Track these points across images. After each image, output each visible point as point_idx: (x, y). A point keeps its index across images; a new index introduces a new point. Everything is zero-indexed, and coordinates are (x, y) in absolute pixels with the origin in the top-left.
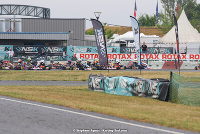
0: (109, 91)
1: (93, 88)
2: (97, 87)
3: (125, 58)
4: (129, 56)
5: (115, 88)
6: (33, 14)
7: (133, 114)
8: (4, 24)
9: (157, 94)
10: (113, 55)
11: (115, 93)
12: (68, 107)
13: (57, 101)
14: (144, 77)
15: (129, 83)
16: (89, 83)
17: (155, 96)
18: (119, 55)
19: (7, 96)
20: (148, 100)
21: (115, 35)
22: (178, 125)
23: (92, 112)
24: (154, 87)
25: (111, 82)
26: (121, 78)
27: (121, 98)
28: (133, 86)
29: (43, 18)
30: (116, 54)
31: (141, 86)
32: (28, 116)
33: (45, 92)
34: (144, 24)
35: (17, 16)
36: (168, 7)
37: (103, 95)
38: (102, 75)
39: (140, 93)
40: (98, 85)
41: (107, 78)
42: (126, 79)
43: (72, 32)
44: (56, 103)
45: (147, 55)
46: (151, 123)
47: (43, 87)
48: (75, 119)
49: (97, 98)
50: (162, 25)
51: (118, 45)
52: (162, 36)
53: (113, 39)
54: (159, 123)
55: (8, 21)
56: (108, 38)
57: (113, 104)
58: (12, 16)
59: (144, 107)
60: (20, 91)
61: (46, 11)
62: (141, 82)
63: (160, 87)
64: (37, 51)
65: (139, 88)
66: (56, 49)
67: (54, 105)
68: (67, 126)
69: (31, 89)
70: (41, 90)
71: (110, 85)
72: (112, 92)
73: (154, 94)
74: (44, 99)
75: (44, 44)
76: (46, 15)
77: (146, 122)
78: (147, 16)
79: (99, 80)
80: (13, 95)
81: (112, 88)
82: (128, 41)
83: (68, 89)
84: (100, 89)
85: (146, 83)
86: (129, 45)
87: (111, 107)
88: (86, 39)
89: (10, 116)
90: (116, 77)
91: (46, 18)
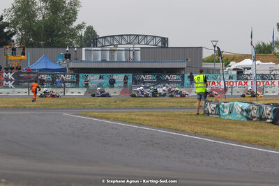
0: (224, 116)
1: (208, 114)
2: (213, 113)
3: (242, 84)
4: (246, 83)
5: (231, 113)
6: (151, 43)
7: (246, 137)
8: (123, 53)
9: (271, 119)
10: (230, 82)
11: (230, 118)
12: (183, 132)
13: (173, 126)
15: (244, 108)
17: (269, 121)
18: (236, 82)
19: (125, 121)
20: (262, 123)
21: (232, 63)
23: (207, 135)
24: (268, 112)
25: (227, 108)
26: (236, 103)
27: (236, 122)
28: (248, 111)
29: (162, 47)
30: (233, 81)
31: (255, 111)
32: (143, 140)
33: (162, 117)
34: (260, 52)
35: (135, 46)
37: (218, 120)
38: (216, 101)
39: (255, 117)
40: (213, 111)
41: (223, 103)
42: (241, 105)
43: (189, 60)
45: (263, 82)
46: (263, 145)
47: (160, 113)
48: (189, 142)
49: (213, 122)
51: (235, 72)
53: (230, 66)
54: (271, 145)
55: (128, 50)
56: (225, 66)
57: (228, 128)
58: (132, 46)
59: (258, 131)
60: (137, 117)
61: (165, 40)
62: (256, 107)
63: (274, 111)
64: (155, 79)
65: (253, 113)
66: (174, 77)
67: (170, 129)
68: (181, 149)
69: (148, 115)
70: (158, 116)
71: (225, 110)
72: (227, 117)
73: (268, 118)
74: (161, 124)
75: (162, 73)
76: (164, 45)
77: (259, 144)
78: (263, 44)
79: (215, 106)
80: (130, 121)
81: (227, 113)
82: (245, 69)
83: (185, 115)
84: (215, 114)
85: (260, 108)
87: (225, 131)
88: (203, 66)
89: (126, 140)
90: (231, 103)
91: (164, 47)
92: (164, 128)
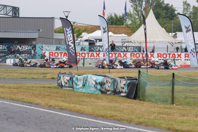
0: (78, 89)
1: (62, 86)
2: (66, 85)
3: (94, 56)
4: (98, 55)
5: (84, 86)
6: (2, 12)
7: (101, 111)
9: (125, 92)
10: (82, 53)
11: (84, 91)
12: (37, 105)
13: (26, 99)
14: (112, 76)
15: (98, 81)
16: (58, 80)
17: (123, 94)
18: (88, 54)
20: (116, 97)
21: (83, 34)
22: (146, 122)
23: (61, 109)
24: (122, 85)
25: (80, 80)
26: (89, 76)
27: (90, 95)
28: (102, 84)
29: (13, 17)
30: (85, 52)
31: (109, 85)
33: (14, 90)
34: (112, 24)
36: (137, 7)
37: (72, 93)
38: (70, 74)
39: (109, 91)
40: (66, 83)
41: (76, 76)
42: (95, 78)
43: (41, 31)
44: (25, 100)
45: (115, 54)
46: (119, 120)
47: (12, 85)
48: (44, 116)
49: (66, 95)
50: (131, 24)
51: (87, 44)
52: (131, 35)
53: (81, 37)
54: (127, 121)
56: (77, 37)
57: (82, 101)
59: (112, 104)
61: (15, 10)
62: (110, 80)
63: (128, 85)
64: (6, 49)
65: (108, 86)
66: (25, 48)
67: (24, 102)
68: (36, 123)
70: (10, 88)
71: (79, 83)
72: (80, 90)
73: (122, 92)
74: (14, 97)
75: (13, 43)
76: (15, 14)
77: (115, 119)
78: (116, 15)
79: (68, 78)
81: (81, 86)
82: (96, 40)
83: (37, 87)
84: (69, 87)
85: (114, 81)
86: (98, 44)
87: (79, 105)
88: (55, 37)
90: (85, 75)
91: (15, 17)
92: (17, 101)
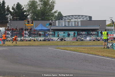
1: (109, 48)
6: (85, 19)
8: (73, 23)
12: (98, 55)
19: (74, 51)
23: (108, 57)
29: (89, 20)
32: (82, 59)
37: (113, 50)
43: (101, 25)
47: (89, 48)
48: (101, 60)
49: (110, 51)
55: (75, 22)
58: (77, 20)
60: (79, 49)
61: (90, 17)
66: (94, 33)
67: (93, 54)
68: (97, 62)
69: (83, 48)
74: (89, 52)
75: (90, 31)
76: (90, 19)
79: (111, 44)
80: (76, 51)
83: (99, 48)
84: (111, 48)
88: (106, 28)
89: (75, 59)
92: (90, 54)
